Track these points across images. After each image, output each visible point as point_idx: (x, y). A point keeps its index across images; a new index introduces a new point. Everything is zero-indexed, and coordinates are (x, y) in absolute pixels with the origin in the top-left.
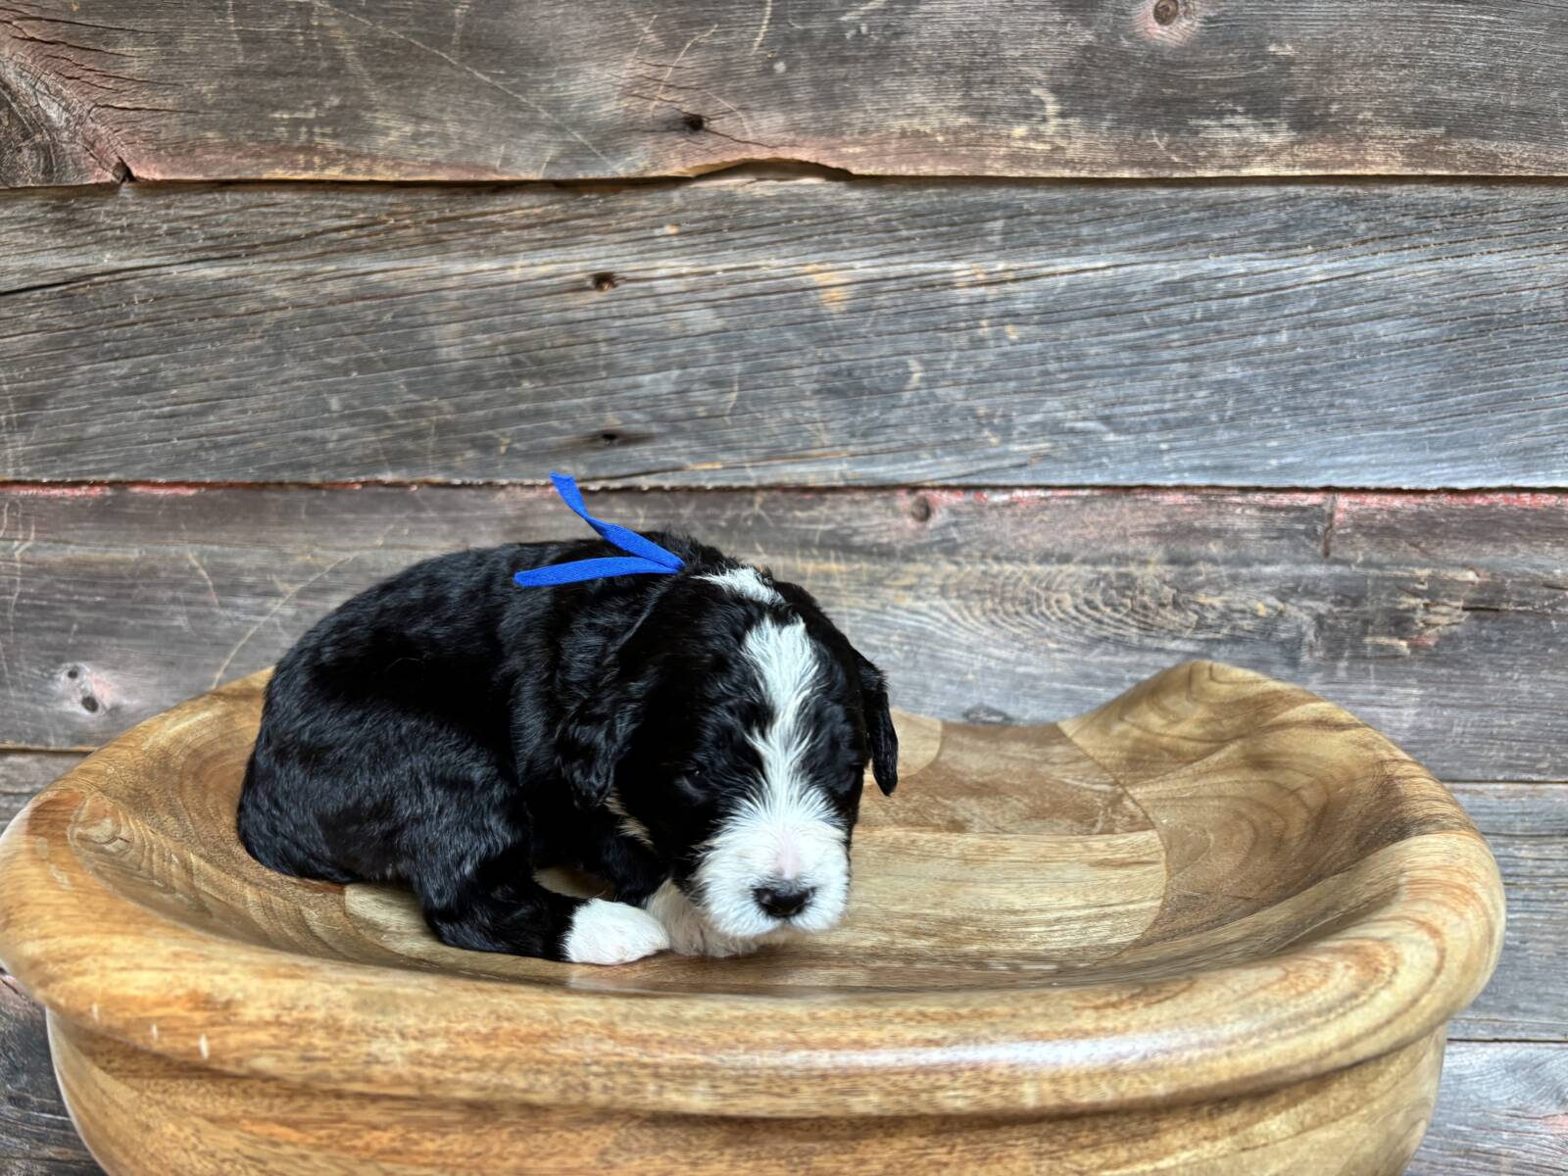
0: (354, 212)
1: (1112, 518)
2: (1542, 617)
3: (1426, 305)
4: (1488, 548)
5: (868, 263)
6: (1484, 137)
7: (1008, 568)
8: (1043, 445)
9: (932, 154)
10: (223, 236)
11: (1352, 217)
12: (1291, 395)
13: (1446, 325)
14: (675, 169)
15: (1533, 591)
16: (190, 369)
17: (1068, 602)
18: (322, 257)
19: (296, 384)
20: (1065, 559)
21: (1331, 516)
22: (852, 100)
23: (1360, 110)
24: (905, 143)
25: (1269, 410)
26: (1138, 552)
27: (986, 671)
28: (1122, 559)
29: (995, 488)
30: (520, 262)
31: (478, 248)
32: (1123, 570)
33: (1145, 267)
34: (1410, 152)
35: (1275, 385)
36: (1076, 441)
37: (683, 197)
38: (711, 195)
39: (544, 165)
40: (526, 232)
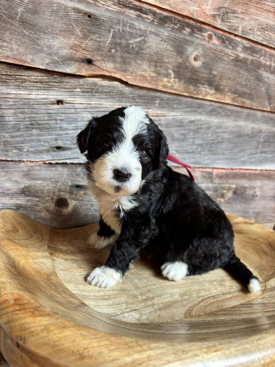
2: (242, 194)
3: (232, 131)
6: (243, 98)
9: (147, 82)
13: (234, 135)
14: (83, 73)
15: (242, 189)
21: (212, 174)
22: (130, 64)
23: (226, 89)
24: (141, 78)
25: (205, 151)
30: (34, 93)
31: (19, 86)
33: (186, 116)
34: (232, 99)
35: (207, 145)
37: (83, 82)
38: (91, 82)
39: (45, 64)
40: (35, 84)
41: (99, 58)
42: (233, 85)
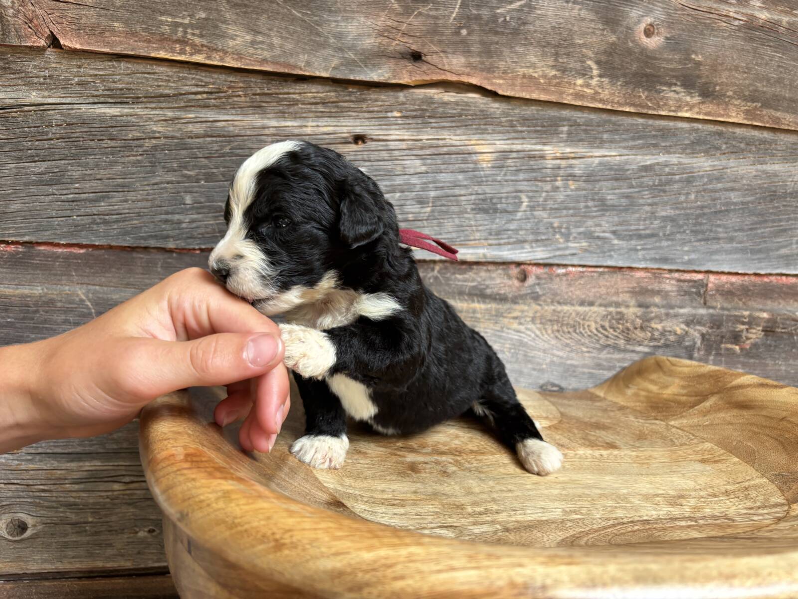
0: (207, 83)
1: (613, 283)
2: (791, 335)
3: (750, 185)
4: (769, 302)
5: (502, 142)
6: (775, 110)
7: (566, 308)
8: (584, 244)
9: (538, 89)
10: (117, 89)
11: (720, 142)
12: (695, 225)
13: (758, 196)
14: (405, 80)
15: (788, 322)
16: (89, 172)
17: (593, 326)
18: (184, 108)
19: (163, 186)
20: (591, 304)
21: (707, 285)
22: (500, 55)
23: (728, 91)
24: (525, 81)
25: (684, 232)
26: (624, 301)
27: (552, 362)
28: (618, 305)
29: (558, 265)
30: (310, 123)
31: (284, 113)
32: (619, 310)
33: (633, 157)
34: (747, 112)
35: (688, 219)
36: (599, 243)
37: (405, 96)
38: (421, 97)
39: (331, 69)
40: (313, 107)
41: (435, 48)
42: (747, 82)
